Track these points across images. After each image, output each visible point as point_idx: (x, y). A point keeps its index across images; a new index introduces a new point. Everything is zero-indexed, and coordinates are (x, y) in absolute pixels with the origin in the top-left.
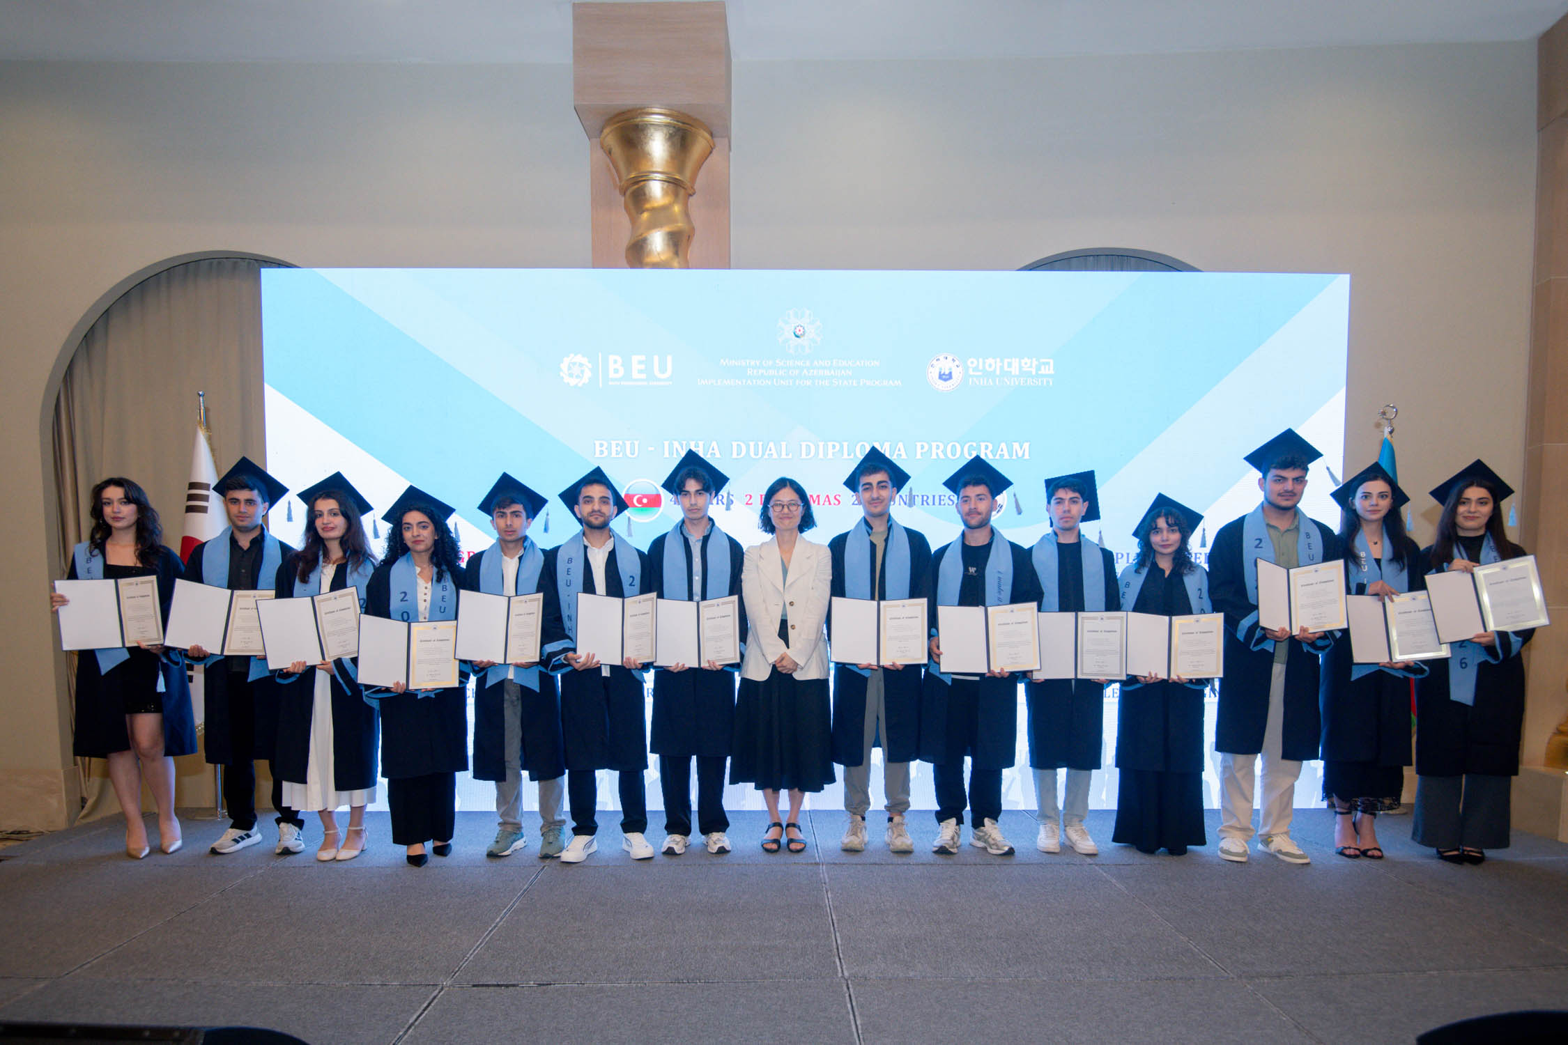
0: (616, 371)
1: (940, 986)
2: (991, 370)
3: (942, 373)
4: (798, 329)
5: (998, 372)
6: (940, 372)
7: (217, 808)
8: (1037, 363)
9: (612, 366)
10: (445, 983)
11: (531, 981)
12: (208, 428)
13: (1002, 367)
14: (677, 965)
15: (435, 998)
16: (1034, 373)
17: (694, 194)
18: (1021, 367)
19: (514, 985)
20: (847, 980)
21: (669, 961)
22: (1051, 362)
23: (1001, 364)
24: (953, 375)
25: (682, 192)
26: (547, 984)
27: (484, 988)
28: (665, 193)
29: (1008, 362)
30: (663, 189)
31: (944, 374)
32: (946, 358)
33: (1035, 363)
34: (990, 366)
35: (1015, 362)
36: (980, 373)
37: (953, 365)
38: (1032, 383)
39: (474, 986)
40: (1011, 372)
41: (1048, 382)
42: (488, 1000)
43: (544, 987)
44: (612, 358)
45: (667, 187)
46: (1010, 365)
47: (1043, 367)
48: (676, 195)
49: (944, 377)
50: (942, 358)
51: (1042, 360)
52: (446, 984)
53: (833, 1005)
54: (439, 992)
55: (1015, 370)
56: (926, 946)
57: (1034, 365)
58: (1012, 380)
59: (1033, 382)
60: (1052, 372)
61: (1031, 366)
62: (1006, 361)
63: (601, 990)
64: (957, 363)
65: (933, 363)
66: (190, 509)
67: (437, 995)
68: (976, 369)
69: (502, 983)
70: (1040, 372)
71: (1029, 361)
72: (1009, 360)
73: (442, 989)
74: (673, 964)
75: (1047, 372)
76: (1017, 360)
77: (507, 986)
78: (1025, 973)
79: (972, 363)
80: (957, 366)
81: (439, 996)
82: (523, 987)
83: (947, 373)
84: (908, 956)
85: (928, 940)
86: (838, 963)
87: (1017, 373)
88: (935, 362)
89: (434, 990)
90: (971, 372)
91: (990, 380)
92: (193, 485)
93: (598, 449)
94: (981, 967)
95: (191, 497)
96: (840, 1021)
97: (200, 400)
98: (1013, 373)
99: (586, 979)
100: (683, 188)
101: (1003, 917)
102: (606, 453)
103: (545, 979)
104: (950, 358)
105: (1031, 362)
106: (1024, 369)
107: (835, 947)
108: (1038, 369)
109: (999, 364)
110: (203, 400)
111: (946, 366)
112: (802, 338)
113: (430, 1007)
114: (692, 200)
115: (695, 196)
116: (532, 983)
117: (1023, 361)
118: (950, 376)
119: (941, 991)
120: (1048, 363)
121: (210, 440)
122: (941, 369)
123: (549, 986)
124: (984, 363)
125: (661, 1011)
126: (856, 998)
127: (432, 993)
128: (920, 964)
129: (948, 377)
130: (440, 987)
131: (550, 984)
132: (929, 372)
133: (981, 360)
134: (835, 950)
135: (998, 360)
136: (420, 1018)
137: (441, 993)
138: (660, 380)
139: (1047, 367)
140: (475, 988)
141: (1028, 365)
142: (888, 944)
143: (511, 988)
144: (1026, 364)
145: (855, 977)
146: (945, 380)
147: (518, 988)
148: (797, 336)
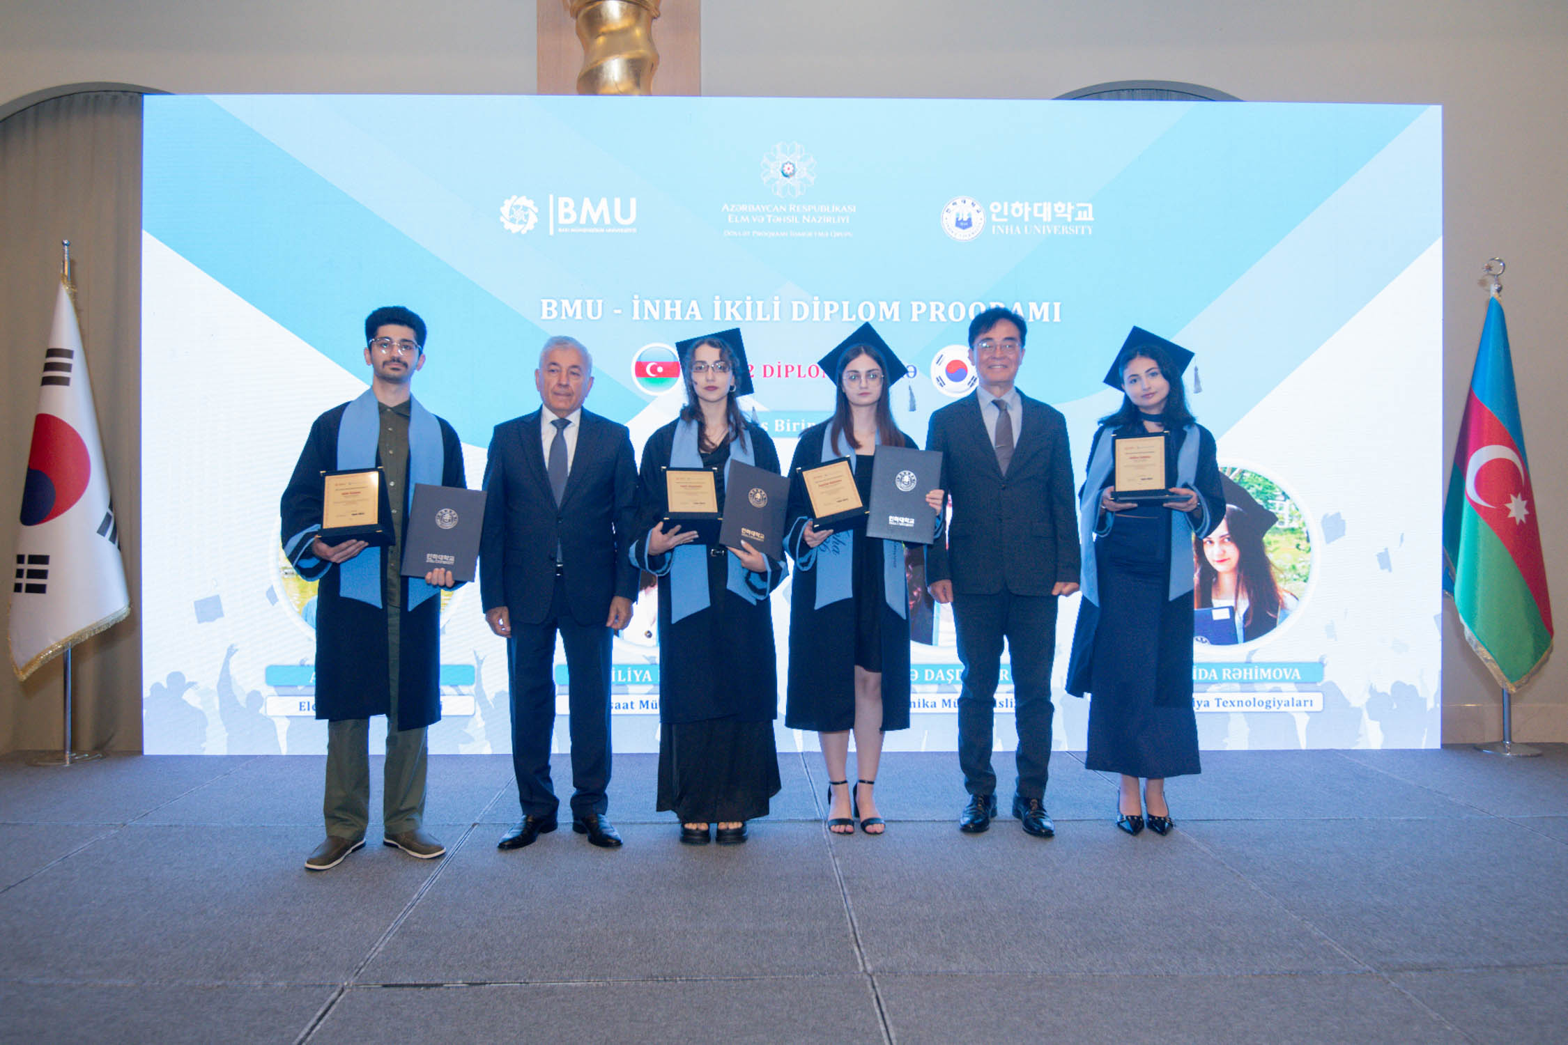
0: (567, 216)
1: (994, 984)
2: (1020, 214)
3: (959, 219)
4: (787, 166)
5: (1027, 219)
6: (957, 219)
7: (64, 752)
8: (1073, 207)
9: (562, 211)
10: (346, 984)
11: (458, 978)
12: (73, 281)
13: (1031, 213)
14: (648, 956)
15: (333, 1003)
16: (1069, 220)
17: (659, 16)
18: (1054, 213)
19: (436, 985)
20: (870, 976)
21: (638, 951)
22: (1090, 206)
23: (1030, 209)
24: (973, 221)
25: (644, 14)
26: (481, 984)
27: (397, 989)
28: (625, 14)
29: (1039, 207)
30: (622, 10)
31: (962, 220)
32: (965, 202)
33: (1070, 207)
34: (1017, 211)
35: (1047, 207)
36: (1005, 220)
37: (973, 210)
38: (1067, 232)
39: (385, 986)
40: (1042, 218)
41: (1086, 231)
42: (403, 1006)
43: (476, 987)
44: (562, 201)
45: (627, 8)
46: (1040, 210)
47: (1080, 213)
48: (637, 16)
49: (962, 224)
50: (959, 201)
51: (1079, 205)
52: (348, 984)
53: (856, 1010)
54: (340, 995)
55: (1046, 216)
56: (968, 929)
57: (1069, 211)
58: (1044, 227)
59: (1068, 229)
60: (1091, 218)
61: (1066, 212)
62: (1036, 205)
63: (551, 992)
64: (977, 207)
65: (948, 207)
66: (47, 381)
67: (336, 999)
68: (1000, 215)
69: (421, 982)
70: (1076, 219)
71: (1063, 206)
72: (1040, 204)
73: (343, 990)
74: (643, 955)
75: (1085, 219)
76: (1050, 204)
77: (428, 986)
78: (1100, 965)
79: (995, 207)
80: (978, 211)
81: (339, 1001)
82: (449, 988)
83: (965, 219)
84: (947, 944)
85: (970, 921)
86: (857, 953)
87: (1050, 219)
88: (951, 207)
89: (332, 992)
90: (994, 218)
91: (1018, 228)
92: (52, 352)
93: (545, 309)
94: (1043, 958)
95: (48, 367)
96: (867, 1033)
97: (64, 250)
98: (1045, 220)
99: (531, 978)
100: (647, 9)
101: (1060, 890)
102: (555, 314)
103: (479, 977)
104: (969, 202)
105: (1066, 207)
106: (1058, 216)
107: (851, 930)
108: (1074, 214)
109: (1027, 209)
110: (69, 251)
111: (964, 211)
112: (791, 178)
113: (327, 1017)
114: (655, 23)
115: (659, 19)
116: (460, 982)
117: (1056, 206)
118: (969, 223)
119: (995, 990)
120: (1086, 208)
121: (74, 297)
122: (958, 214)
123: (483, 987)
124: (1010, 208)
125: (630, 1021)
126: (885, 1001)
127: (329, 996)
128: (963, 954)
129: (966, 224)
130: (339, 989)
131: (485, 984)
132: (944, 218)
133: (1006, 204)
134: (852, 935)
135: (1027, 204)
136: (314, 1031)
137: (342, 996)
138: (622, 226)
139: (1085, 212)
140: (385, 990)
141: (1063, 210)
142: (919, 927)
143: (433, 989)
144: (1060, 208)
145: (881, 972)
146: (964, 228)
147: (441, 989)
148: (786, 176)
